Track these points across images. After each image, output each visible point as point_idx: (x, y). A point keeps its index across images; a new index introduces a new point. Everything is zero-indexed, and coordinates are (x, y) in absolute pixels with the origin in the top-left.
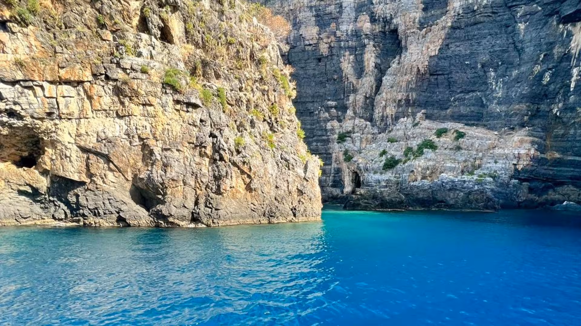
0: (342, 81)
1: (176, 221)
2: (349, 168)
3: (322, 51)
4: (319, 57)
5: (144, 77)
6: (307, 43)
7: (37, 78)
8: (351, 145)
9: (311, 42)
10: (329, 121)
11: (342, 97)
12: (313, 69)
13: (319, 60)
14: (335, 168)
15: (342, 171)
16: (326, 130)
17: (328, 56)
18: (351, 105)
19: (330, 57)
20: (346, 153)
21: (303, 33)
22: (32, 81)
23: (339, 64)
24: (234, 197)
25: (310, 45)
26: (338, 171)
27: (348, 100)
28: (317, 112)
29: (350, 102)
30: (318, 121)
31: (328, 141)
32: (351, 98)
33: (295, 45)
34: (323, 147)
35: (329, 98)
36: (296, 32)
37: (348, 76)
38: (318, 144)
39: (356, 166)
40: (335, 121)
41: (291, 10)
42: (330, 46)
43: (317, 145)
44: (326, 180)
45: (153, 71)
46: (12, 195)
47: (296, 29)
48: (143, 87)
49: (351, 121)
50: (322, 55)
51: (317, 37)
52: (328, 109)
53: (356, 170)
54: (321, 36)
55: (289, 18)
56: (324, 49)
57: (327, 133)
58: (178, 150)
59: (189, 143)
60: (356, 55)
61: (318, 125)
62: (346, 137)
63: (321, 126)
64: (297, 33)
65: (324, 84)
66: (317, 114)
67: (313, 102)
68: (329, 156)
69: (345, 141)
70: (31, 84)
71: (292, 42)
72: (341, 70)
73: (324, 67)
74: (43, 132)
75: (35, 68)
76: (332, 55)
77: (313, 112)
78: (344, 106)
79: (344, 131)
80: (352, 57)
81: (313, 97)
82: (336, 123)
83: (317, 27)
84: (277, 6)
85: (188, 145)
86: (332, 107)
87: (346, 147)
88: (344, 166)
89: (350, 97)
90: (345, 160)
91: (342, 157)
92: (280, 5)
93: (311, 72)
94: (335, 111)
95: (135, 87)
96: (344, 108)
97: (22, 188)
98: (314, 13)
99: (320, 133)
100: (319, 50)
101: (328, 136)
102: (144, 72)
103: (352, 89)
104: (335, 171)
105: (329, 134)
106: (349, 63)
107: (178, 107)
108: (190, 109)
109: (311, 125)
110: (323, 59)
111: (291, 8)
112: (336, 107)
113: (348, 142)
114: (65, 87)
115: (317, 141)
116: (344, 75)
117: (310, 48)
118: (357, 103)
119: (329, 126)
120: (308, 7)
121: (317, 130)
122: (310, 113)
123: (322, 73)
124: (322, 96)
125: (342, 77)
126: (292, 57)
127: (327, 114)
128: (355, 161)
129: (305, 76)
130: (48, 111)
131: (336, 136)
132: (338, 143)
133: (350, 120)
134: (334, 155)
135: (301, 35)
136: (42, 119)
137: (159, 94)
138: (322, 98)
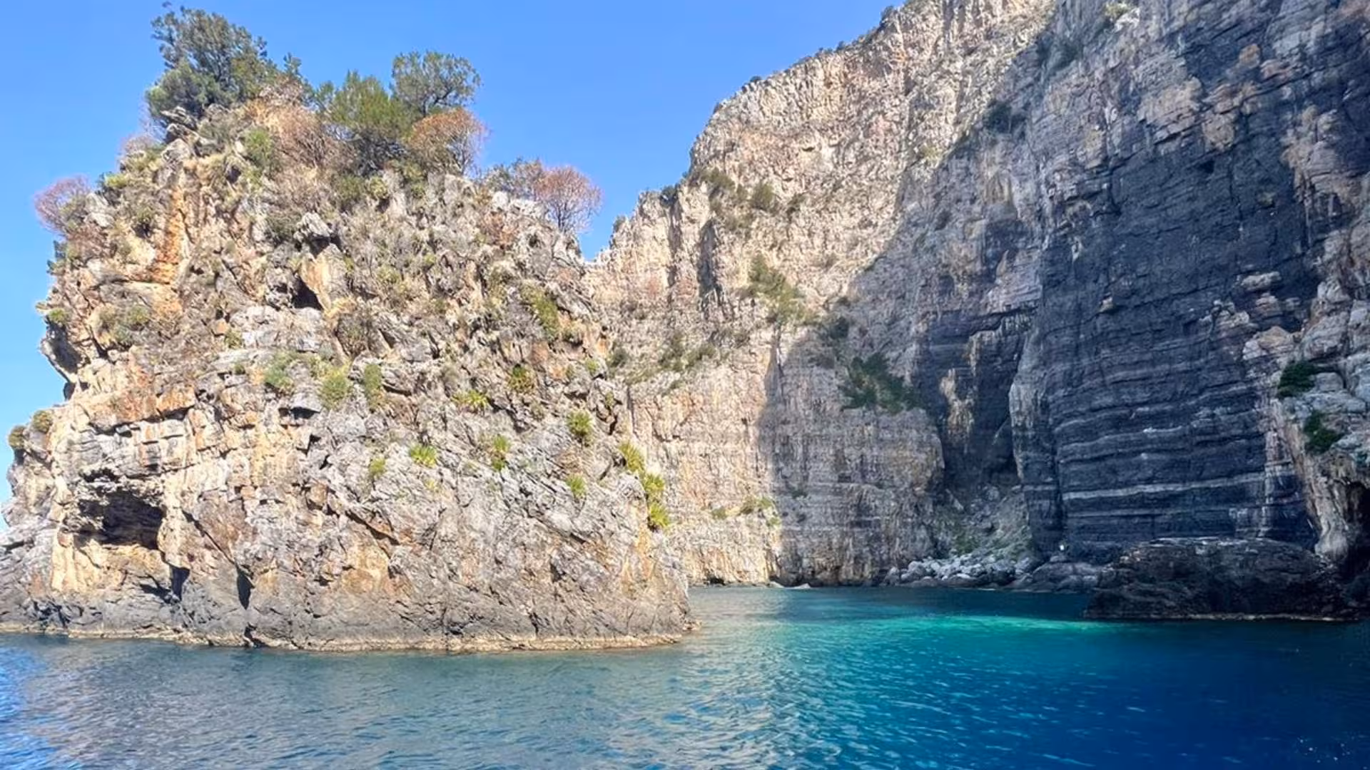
0: (1294, 201)
1: (263, 638)
2: (1326, 474)
3: (1211, 138)
4: (1204, 160)
5: (240, 379)
6: (1161, 134)
7: (133, 419)
8: (1340, 396)
9: (1174, 129)
10: (1250, 334)
11: (1299, 250)
12: (1189, 199)
13: (1208, 167)
14: (1276, 478)
15: (1302, 485)
16: (1242, 365)
17: (1234, 146)
18: (1333, 267)
19: (1242, 147)
20: (1313, 423)
21: (1149, 114)
22: (128, 424)
23: (1278, 154)
24: (354, 588)
25: (1172, 137)
26: (1291, 485)
27: (1322, 252)
28: (1208, 318)
29: (1327, 257)
30: (1211, 343)
31: (1251, 397)
32: (1332, 246)
33: (1126, 155)
34: (1235, 418)
35: (1250, 266)
36: (1127, 120)
37: (1314, 180)
38: (1217, 411)
39: (1353, 465)
40: (1274, 329)
41: (1112, 70)
42: (1241, 115)
43: (1213, 415)
44: (1249, 518)
45: (253, 368)
46: (134, 592)
47: (1128, 113)
48: (239, 398)
49: (1333, 318)
50: (1215, 150)
51: (1195, 106)
52: (1245, 299)
53: (1354, 477)
54: (1207, 100)
55: (1109, 90)
56: (1218, 131)
57: (1244, 373)
58: (277, 502)
59: (294, 485)
60: (1343, 106)
61: (1211, 355)
62: (1316, 372)
63: (1222, 357)
64: (1130, 123)
65: (1230, 230)
66: (1207, 324)
67: (1196, 290)
68: (1255, 442)
69: (1309, 386)
70: (126, 428)
71: (1117, 151)
72: (1287, 171)
73: (1226, 182)
74: (145, 496)
75: (131, 405)
76: (1248, 140)
77: (1194, 322)
78: (1306, 274)
79: (1308, 355)
80: (1325, 120)
81: (1193, 277)
82: (1277, 338)
83: (1195, 80)
84: (1074, 77)
85: (292, 489)
86: (1259, 292)
87: (1317, 406)
88: (1310, 468)
89: (1327, 243)
90: (1310, 448)
91: (1298, 442)
92: (1082, 71)
93: (1182, 210)
94: (1272, 299)
95: (228, 401)
96: (1307, 283)
97: (144, 582)
98: (1183, 47)
99: (1220, 377)
100: (1203, 140)
101: (1252, 380)
102: (240, 372)
103: (1332, 213)
104: (1278, 486)
105: (1252, 374)
106: (1315, 140)
107: (286, 420)
108: (300, 420)
109: (1191, 359)
110: (1218, 162)
111: (1112, 64)
112: (1275, 288)
113: (1324, 387)
114: (168, 422)
115: (1213, 403)
116: (1297, 181)
117: (1172, 146)
118: (1355, 253)
119: (1251, 349)
120: (1161, 40)
121: (1212, 369)
122: (1187, 325)
123: (1219, 200)
124: (1221, 269)
125: (1292, 190)
126: (1119, 191)
127: (1244, 317)
128: (1352, 448)
129: (1163, 226)
130: (148, 463)
131: (1276, 377)
132: (1281, 396)
133: (1329, 314)
134: (1270, 436)
135: (1144, 121)
136: (142, 477)
137: (261, 404)
138: (1225, 272)
